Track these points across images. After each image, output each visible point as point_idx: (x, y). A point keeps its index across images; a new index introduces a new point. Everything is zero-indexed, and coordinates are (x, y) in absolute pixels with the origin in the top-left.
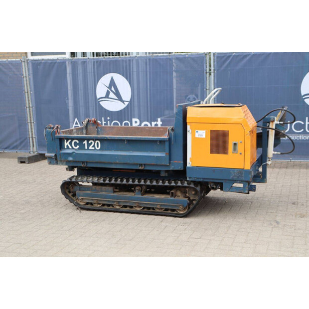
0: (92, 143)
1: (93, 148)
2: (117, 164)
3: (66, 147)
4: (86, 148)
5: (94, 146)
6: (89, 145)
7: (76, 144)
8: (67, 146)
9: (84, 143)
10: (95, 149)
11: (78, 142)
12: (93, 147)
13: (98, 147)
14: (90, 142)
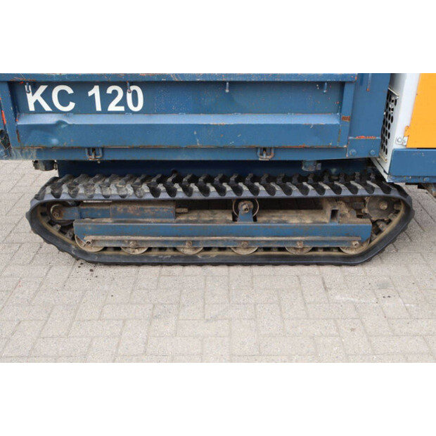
0: (115, 93)
1: (122, 109)
2: (195, 149)
3: (32, 108)
4: (99, 108)
5: (123, 102)
6: (107, 100)
7: (64, 99)
8: (37, 104)
9: (90, 93)
10: (128, 110)
11: (70, 91)
12: (118, 105)
13: (135, 104)
14: (110, 90)
